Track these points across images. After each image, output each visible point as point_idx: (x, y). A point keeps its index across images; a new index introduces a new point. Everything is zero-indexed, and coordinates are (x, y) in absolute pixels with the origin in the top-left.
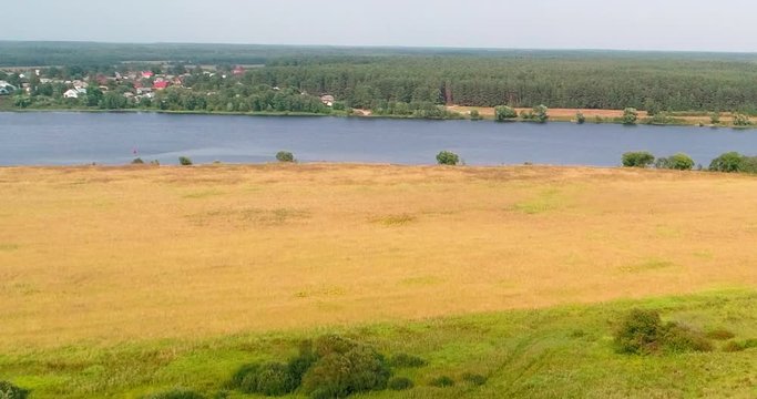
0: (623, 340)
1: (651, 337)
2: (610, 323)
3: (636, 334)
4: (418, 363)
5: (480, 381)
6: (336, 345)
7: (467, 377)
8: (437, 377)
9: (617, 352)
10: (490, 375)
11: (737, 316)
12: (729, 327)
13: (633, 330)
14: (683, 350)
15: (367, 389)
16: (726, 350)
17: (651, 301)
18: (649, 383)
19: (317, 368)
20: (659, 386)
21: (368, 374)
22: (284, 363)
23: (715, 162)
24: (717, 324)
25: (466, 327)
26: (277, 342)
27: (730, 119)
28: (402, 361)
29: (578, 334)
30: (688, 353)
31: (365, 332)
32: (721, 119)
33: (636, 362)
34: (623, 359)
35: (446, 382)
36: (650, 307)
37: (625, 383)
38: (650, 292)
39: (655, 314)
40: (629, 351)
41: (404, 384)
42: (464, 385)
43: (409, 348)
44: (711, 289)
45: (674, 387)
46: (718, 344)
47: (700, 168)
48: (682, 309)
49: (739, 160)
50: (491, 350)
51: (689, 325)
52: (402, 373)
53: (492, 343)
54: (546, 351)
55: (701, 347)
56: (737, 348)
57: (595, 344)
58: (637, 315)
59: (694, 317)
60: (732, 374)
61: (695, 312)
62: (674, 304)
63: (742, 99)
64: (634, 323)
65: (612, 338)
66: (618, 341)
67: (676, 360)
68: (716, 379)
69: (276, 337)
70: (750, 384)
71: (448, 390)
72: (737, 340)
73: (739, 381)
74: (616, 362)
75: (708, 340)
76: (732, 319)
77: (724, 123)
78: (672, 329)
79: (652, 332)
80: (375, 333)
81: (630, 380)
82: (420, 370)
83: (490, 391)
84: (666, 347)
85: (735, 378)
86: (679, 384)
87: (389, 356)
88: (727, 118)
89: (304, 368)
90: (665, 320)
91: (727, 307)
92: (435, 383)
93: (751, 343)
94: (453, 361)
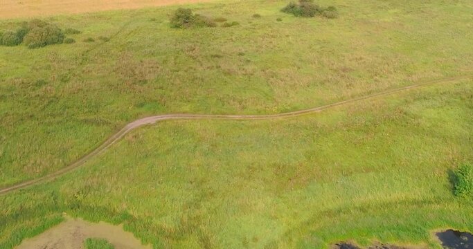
0: (174, 22)
1: (187, 21)
2: (169, 15)
3: (180, 19)
4: (78, 32)
5: (106, 40)
6: (39, 23)
7: (101, 38)
8: (87, 38)
9: (171, 27)
10: (111, 37)
11: (229, 12)
12: (225, 16)
13: (179, 17)
14: (202, 27)
15: (54, 43)
16: (223, 26)
19: (30, 34)
20: (190, 41)
21: (54, 37)
22: (15, 32)
24: (219, 15)
25: (100, 17)
26: (11, 23)
28: (70, 31)
29: (153, 20)
30: (205, 28)
31: (52, 19)
33: (179, 32)
34: (174, 30)
35: (91, 40)
36: (186, 8)
39: (189, 11)
40: (177, 27)
41: (71, 41)
42: (100, 42)
43: (74, 26)
45: (197, 42)
46: (219, 24)
48: (203, 9)
50: (112, 27)
52: (69, 37)
53: (112, 24)
54: (138, 27)
55: (210, 26)
56: (228, 25)
57: (161, 24)
58: (181, 11)
59: (209, 13)
60: (225, 37)
62: (199, 7)
64: (180, 14)
65: (169, 21)
66: (172, 22)
67: (199, 31)
68: (218, 38)
69: (9, 21)
70: (233, 41)
71: (92, 43)
72: (228, 22)
73: (227, 40)
74: (171, 32)
75: (214, 22)
76: (227, 13)
78: (197, 17)
79: (188, 18)
80: (57, 20)
81: (176, 40)
82: (79, 35)
83: (111, 44)
84: (194, 25)
86: (200, 41)
87: (64, 30)
89: (24, 34)
90: (194, 13)
91: (225, 8)
92: (85, 41)
93: (234, 24)
94: (94, 31)
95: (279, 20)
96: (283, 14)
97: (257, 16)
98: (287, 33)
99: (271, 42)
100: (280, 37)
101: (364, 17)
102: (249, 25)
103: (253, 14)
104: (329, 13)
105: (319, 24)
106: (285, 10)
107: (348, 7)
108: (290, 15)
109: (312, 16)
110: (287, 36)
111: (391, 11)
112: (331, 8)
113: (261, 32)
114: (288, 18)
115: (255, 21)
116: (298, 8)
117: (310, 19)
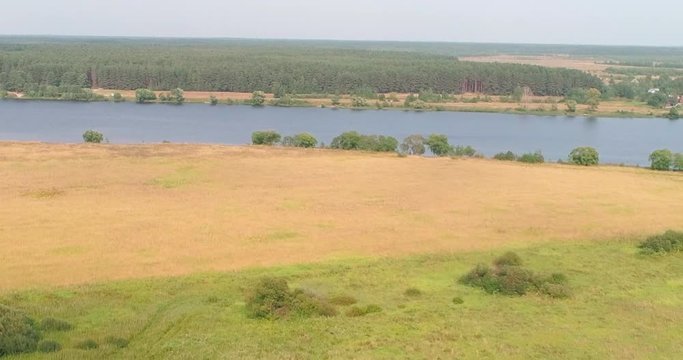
0: (254, 306)
1: (280, 303)
2: (242, 290)
3: (266, 300)
4: (66, 327)
5: (123, 344)
7: (111, 340)
8: (83, 340)
9: (248, 317)
10: (132, 338)
11: (359, 283)
12: (351, 293)
13: (263, 297)
14: (309, 316)
15: (18, 351)
16: (349, 315)
17: (279, 269)
18: (279, 346)
20: (288, 348)
21: (20, 337)
23: (335, 140)
24: (340, 290)
25: (110, 294)
27: (349, 101)
28: (51, 325)
29: (212, 300)
30: (314, 318)
31: (17, 298)
32: (341, 101)
33: (266, 326)
34: (254, 323)
35: (91, 345)
36: (278, 274)
37: (256, 346)
38: (280, 261)
39: (284, 282)
40: (260, 315)
41: (53, 347)
42: (106, 348)
43: (58, 313)
44: (334, 258)
45: (302, 349)
46: (341, 309)
47: (323, 146)
48: (308, 276)
49: (358, 139)
50: (133, 314)
51: (314, 291)
52: (50, 337)
53: (134, 308)
54: (184, 316)
55: (326, 313)
56: (359, 313)
57: (228, 309)
58: (267, 283)
59: (319, 284)
60: (355, 337)
61: (321, 280)
62: (302, 272)
63: (360, 83)
64: (265, 290)
65: (243, 304)
66: (249, 306)
67: (302, 324)
68: (340, 342)
70: (372, 348)
71: (93, 352)
72: (359, 305)
73: (361, 344)
74: (247, 326)
75: (332, 306)
76: (355, 287)
77: (343, 105)
78: (299, 295)
79: (280, 298)
80: (26, 299)
81: (260, 343)
82: (68, 334)
83: (131, 353)
84: (294, 312)
85: (358, 341)
86: (306, 347)
87: (39, 321)
88: (345, 100)
90: (292, 286)
91: (349, 275)
92: (81, 346)
93: (372, 309)
94: (97, 325)
95: (458, 301)
96: (463, 288)
97: (413, 293)
98: (478, 330)
99: (447, 351)
100: (465, 338)
101: (623, 294)
102: (400, 312)
103: (406, 288)
104: (553, 287)
105: (538, 310)
106: (468, 280)
107: (587, 274)
108: (478, 291)
109: (521, 294)
110: (479, 337)
111: (671, 283)
112: (557, 278)
113: (425, 328)
114: (475, 298)
115: (412, 304)
116: (494, 278)
117: (516, 299)
